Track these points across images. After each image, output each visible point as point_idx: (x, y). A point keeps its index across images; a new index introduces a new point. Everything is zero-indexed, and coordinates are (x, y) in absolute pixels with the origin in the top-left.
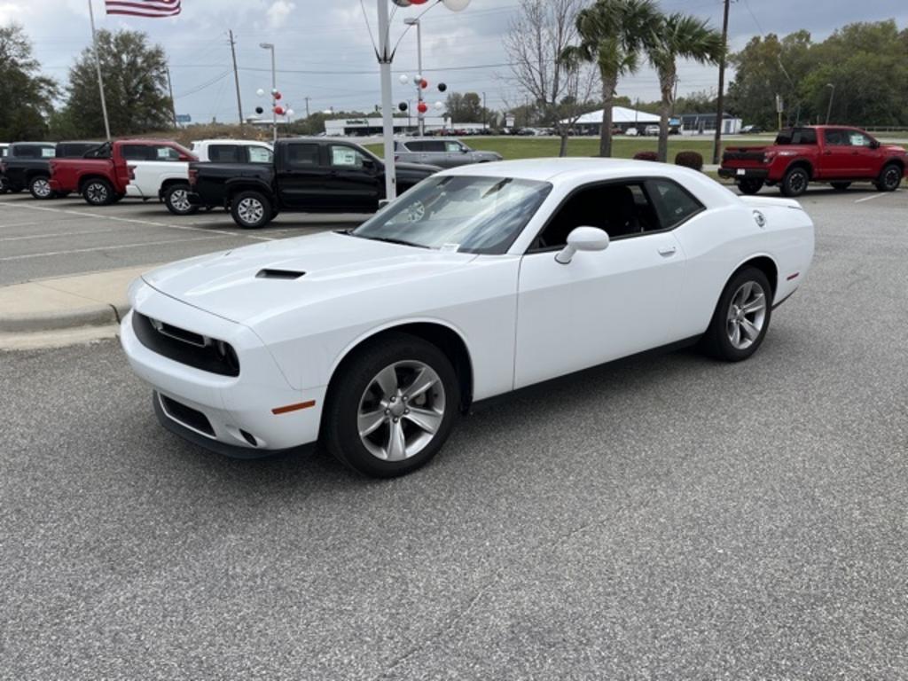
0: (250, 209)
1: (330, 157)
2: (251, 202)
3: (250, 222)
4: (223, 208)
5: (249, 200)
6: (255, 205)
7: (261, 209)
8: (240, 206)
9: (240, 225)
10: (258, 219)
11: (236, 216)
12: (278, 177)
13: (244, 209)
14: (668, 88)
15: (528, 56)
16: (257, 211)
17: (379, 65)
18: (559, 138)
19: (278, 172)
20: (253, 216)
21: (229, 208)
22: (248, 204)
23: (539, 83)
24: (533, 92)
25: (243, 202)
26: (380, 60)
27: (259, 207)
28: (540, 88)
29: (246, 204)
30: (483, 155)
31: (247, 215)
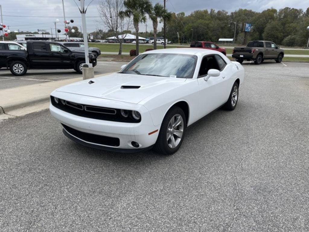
0: (18, 68)
1: (50, 48)
2: (18, 65)
3: (18, 73)
4: (6, 68)
5: (17, 64)
6: (20, 66)
7: (23, 68)
8: (14, 67)
9: (14, 74)
10: (22, 72)
11: (12, 71)
12: (29, 56)
13: (15, 68)
14: (156, 28)
15: (106, 15)
16: (21, 69)
17: (81, 14)
18: (119, 44)
19: (29, 53)
20: (20, 71)
21: (9, 68)
22: (17, 66)
23: (111, 24)
24: (109, 27)
25: (15, 65)
26: (81, 12)
27: (22, 67)
28: (112, 26)
29: (16, 66)
30: (94, 49)
31: (17, 70)
